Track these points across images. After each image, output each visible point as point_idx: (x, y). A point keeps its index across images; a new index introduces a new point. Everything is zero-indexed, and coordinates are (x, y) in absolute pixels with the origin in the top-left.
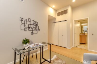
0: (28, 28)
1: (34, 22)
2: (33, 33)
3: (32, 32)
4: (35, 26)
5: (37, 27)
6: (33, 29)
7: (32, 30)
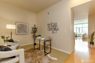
0: (50, 29)
1: (54, 24)
2: (53, 33)
3: (52, 31)
4: (55, 27)
5: (57, 28)
6: (54, 29)
7: (52, 30)
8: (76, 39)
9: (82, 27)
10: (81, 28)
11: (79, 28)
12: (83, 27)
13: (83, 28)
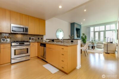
8: (93, 53)
9: (104, 30)
10: (103, 32)
11: (99, 32)
12: (106, 30)
13: (106, 32)
